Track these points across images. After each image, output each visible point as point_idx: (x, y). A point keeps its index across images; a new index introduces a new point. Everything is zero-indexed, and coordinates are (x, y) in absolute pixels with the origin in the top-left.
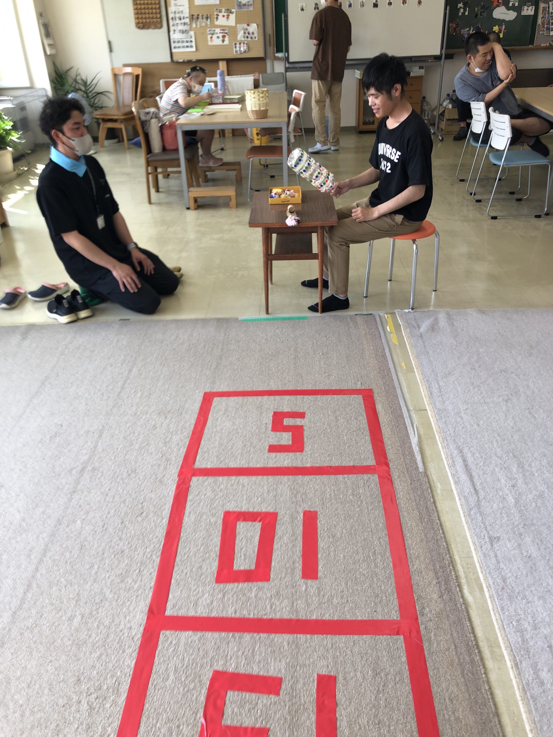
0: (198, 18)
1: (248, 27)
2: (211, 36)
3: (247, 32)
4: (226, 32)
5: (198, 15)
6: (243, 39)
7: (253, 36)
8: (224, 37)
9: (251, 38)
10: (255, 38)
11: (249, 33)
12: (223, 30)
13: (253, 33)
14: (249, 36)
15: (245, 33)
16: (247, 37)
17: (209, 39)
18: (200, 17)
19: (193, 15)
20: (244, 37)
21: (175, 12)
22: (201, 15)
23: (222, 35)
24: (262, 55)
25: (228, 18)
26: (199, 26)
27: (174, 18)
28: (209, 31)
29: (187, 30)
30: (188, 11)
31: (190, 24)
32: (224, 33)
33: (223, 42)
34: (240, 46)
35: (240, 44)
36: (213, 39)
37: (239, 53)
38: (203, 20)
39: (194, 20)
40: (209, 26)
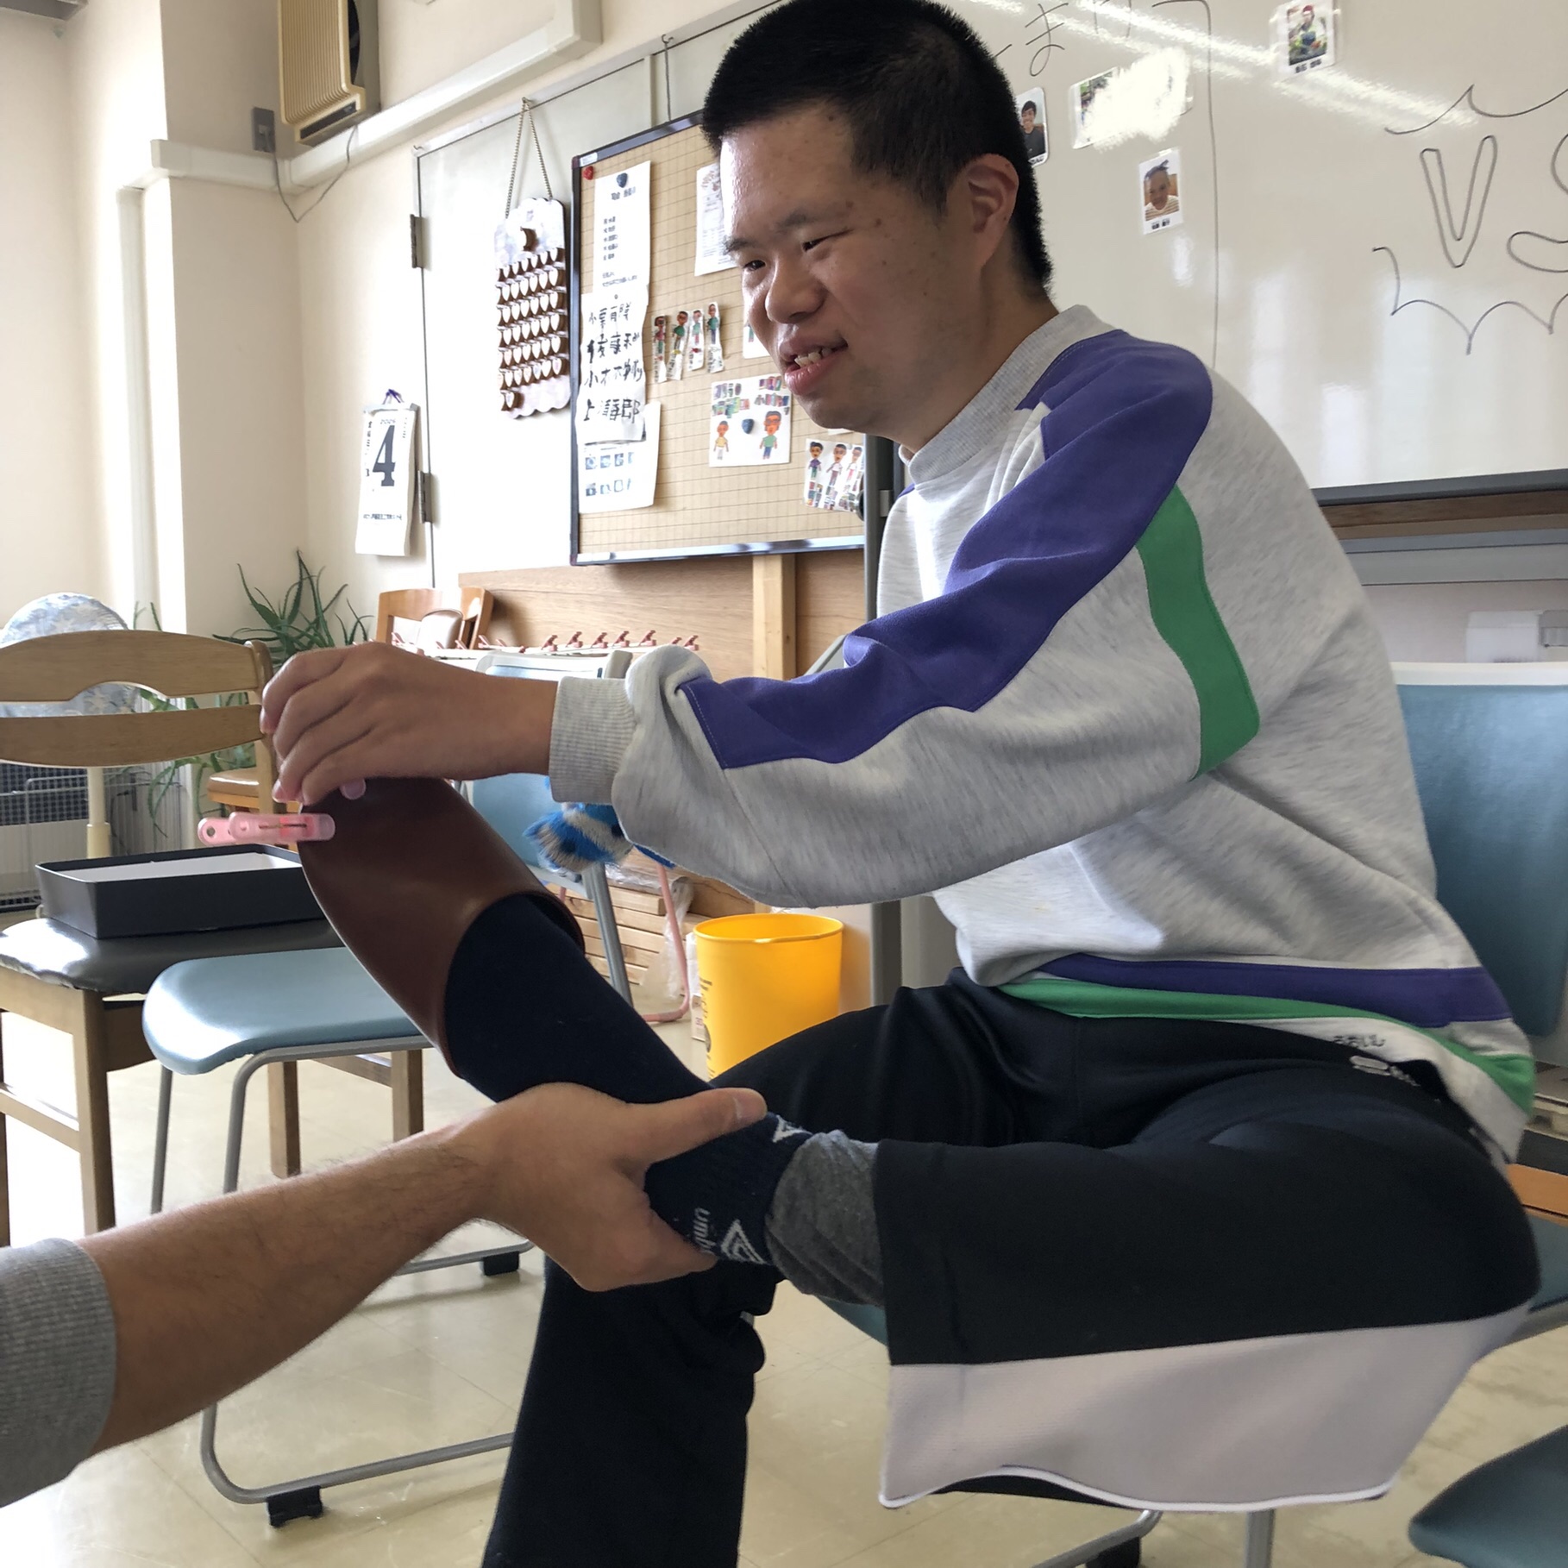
0: (679, 331)
2: (723, 417)
5: (683, 316)
8: (773, 421)
12: (771, 384)
17: (714, 435)
18: (690, 324)
19: (659, 321)
21: (603, 313)
22: (690, 314)
23: (766, 409)
26: (677, 375)
27: (596, 347)
28: (718, 396)
29: (629, 401)
30: (647, 304)
31: (647, 369)
32: (772, 402)
33: (767, 452)
34: (836, 469)
35: (840, 456)
36: (727, 435)
37: (821, 505)
38: (697, 341)
39: (664, 344)
40: (716, 368)
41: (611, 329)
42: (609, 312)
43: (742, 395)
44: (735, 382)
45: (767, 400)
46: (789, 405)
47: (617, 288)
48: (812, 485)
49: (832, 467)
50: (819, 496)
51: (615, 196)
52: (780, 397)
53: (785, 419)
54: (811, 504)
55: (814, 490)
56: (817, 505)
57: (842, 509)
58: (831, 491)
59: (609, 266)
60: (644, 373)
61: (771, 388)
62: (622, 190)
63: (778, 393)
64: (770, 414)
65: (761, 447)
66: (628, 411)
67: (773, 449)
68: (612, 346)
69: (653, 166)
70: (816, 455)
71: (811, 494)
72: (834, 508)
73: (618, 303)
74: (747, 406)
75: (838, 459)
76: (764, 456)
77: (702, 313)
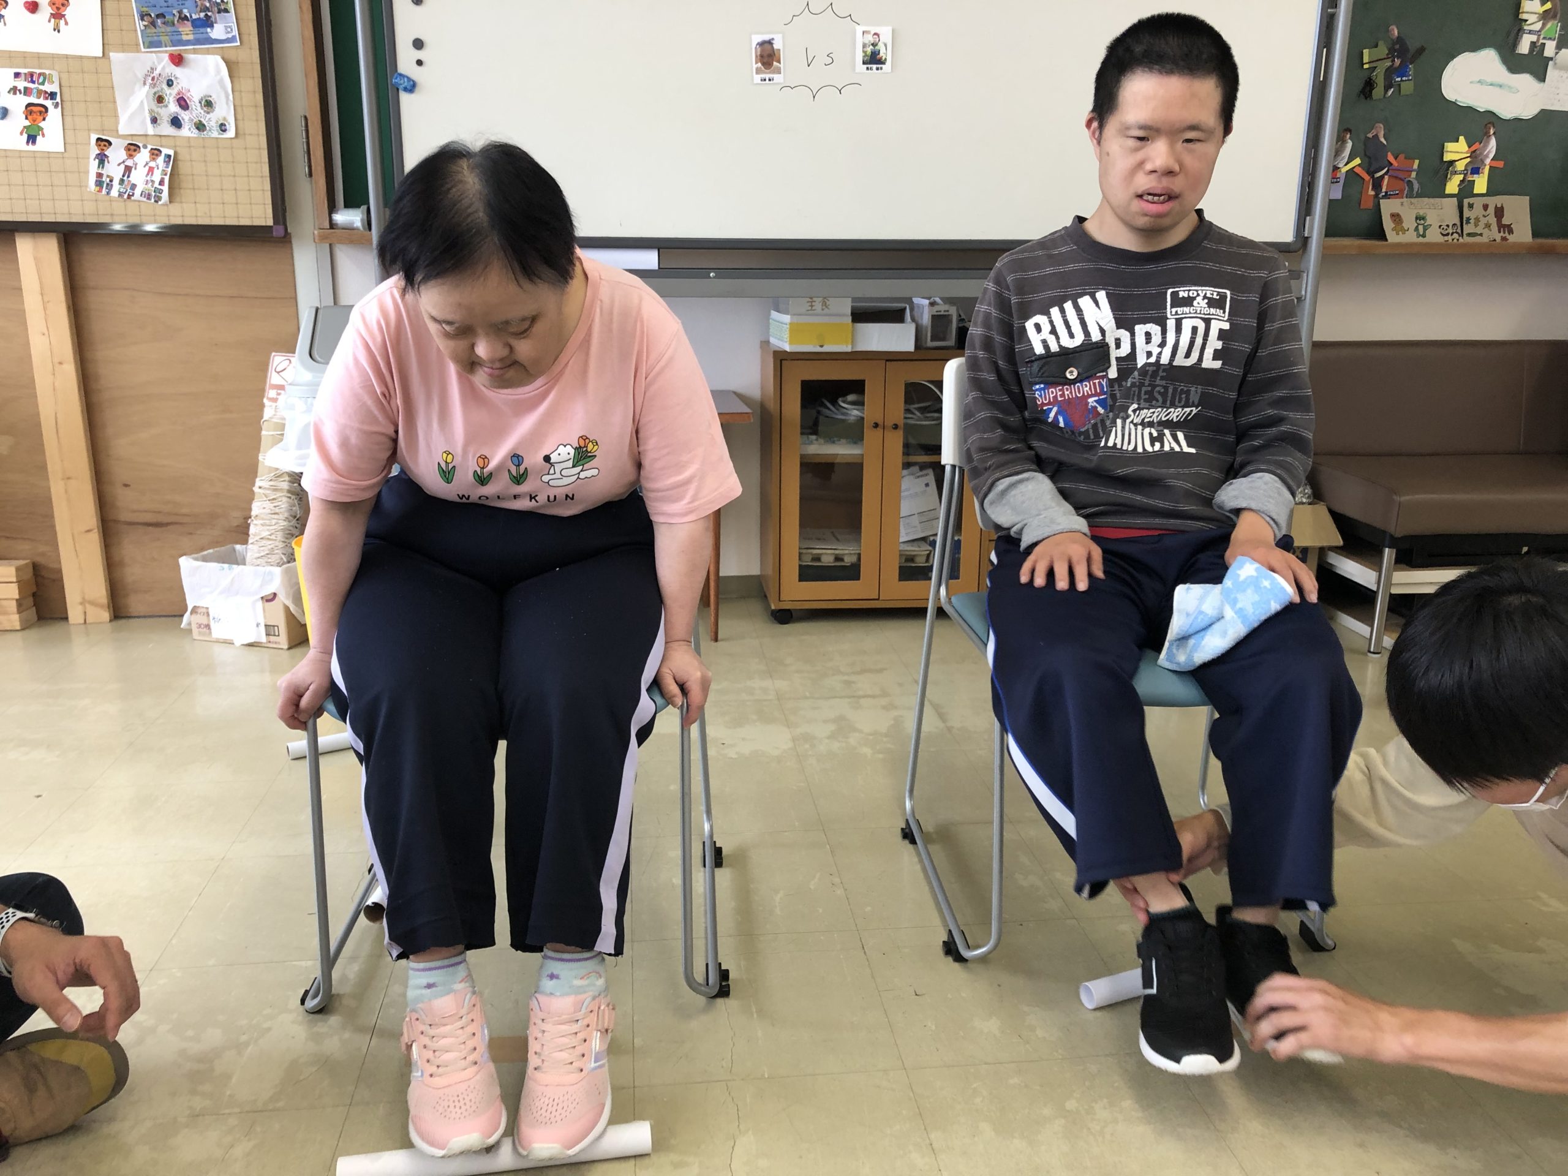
1: (178, 71)
3: (170, 95)
4: (48, 88)
6: (150, 130)
7: (212, 120)
8: (36, 112)
9: (200, 127)
10: (223, 128)
11: (183, 103)
12: (31, 77)
13: (208, 104)
14: (185, 116)
15: (160, 99)
16: (176, 122)
20: (154, 121)
24: (261, 214)
25: (58, 16)
32: (35, 95)
33: (32, 139)
34: (129, 163)
35: (131, 152)
37: (114, 193)
45: (27, 92)
46: (58, 99)
48: (99, 175)
49: (124, 162)
50: (110, 186)
52: (46, 92)
53: (54, 114)
54: (100, 191)
55: (104, 179)
56: (108, 193)
57: (145, 199)
58: (126, 183)
61: (33, 82)
63: (41, 87)
64: (29, 105)
65: (21, 134)
67: (39, 138)
70: (103, 150)
71: (99, 184)
72: (132, 198)
75: (130, 156)
76: (28, 142)
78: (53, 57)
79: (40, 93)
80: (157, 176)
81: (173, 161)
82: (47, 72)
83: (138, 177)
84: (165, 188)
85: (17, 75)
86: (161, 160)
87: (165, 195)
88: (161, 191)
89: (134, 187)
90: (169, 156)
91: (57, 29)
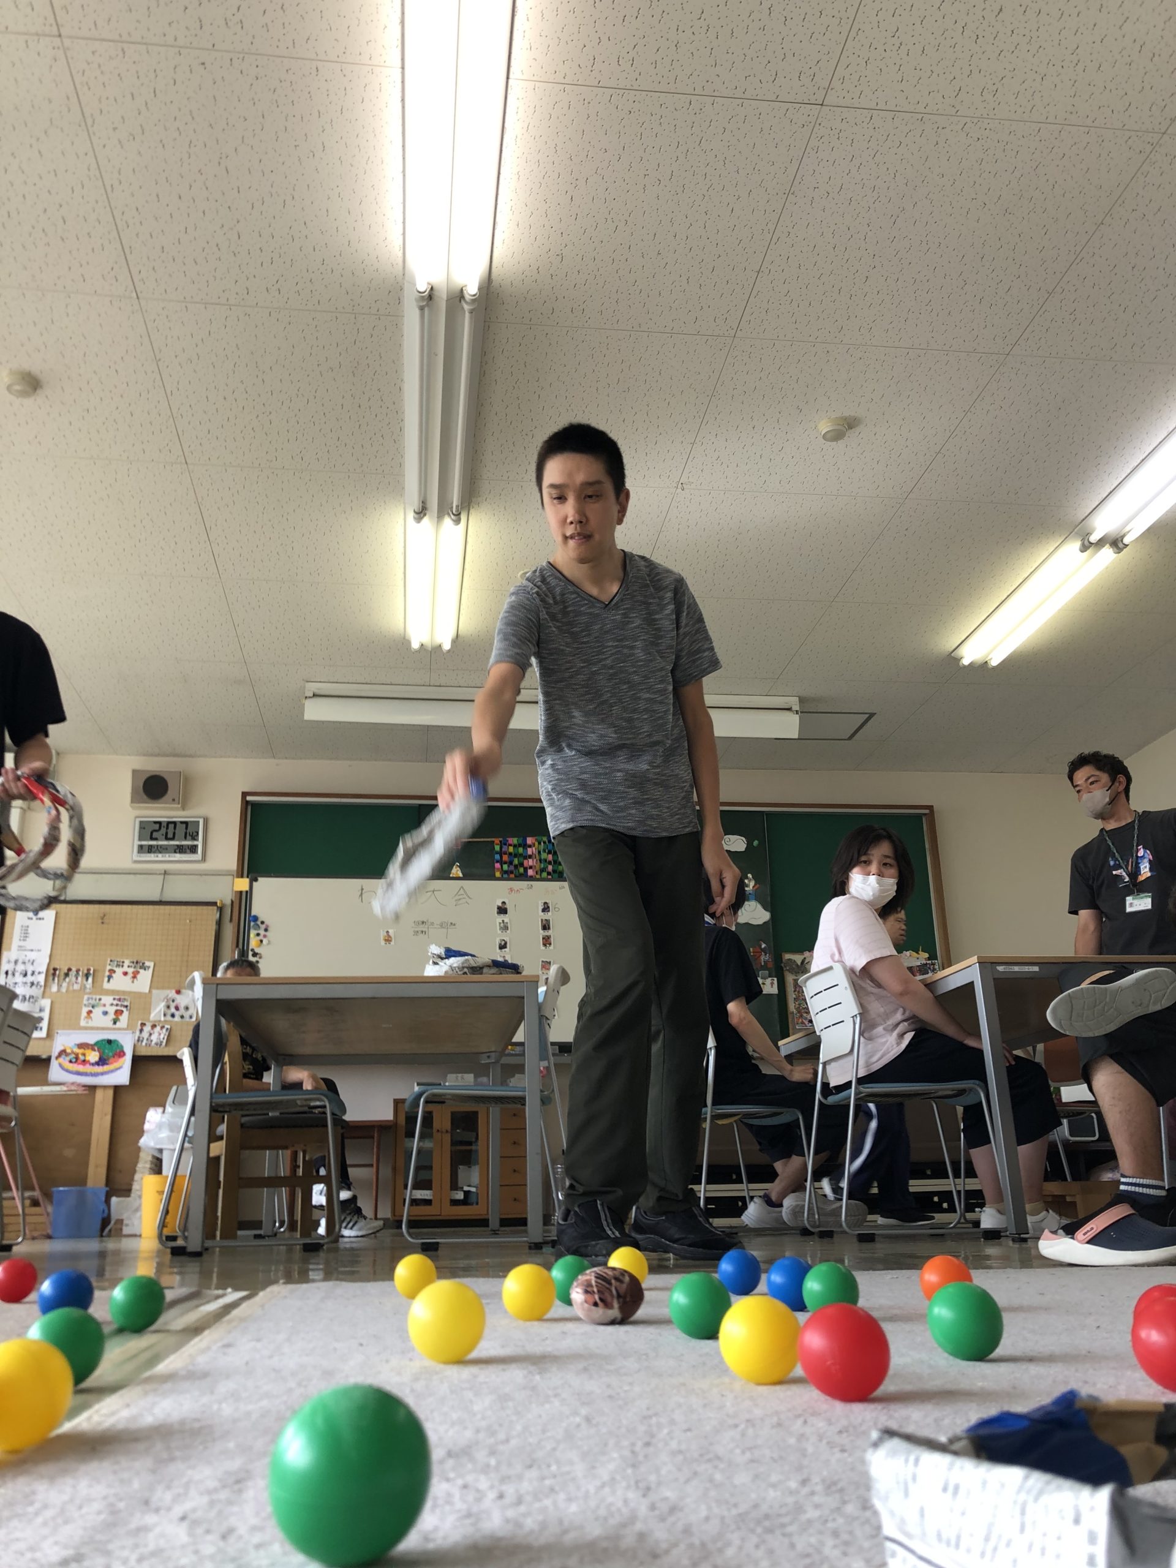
0: (67, 975)
1: (178, 997)
2: (91, 1008)
3: (173, 1006)
4: (126, 1003)
5: (70, 970)
6: (162, 1019)
7: (187, 1014)
8: (118, 1013)
9: (182, 1017)
10: (191, 1017)
11: (177, 1008)
13: (187, 1008)
14: (177, 1014)
15: (168, 1007)
16: (173, 1016)
17: (84, 1015)
18: (73, 973)
19: (55, 970)
20: (165, 1015)
21: (16, 962)
22: (74, 969)
23: (114, 1008)
25: (134, 977)
26: (64, 990)
27: (10, 973)
28: (88, 999)
29: (33, 997)
30: (47, 960)
31: (45, 986)
32: (120, 1006)
33: (115, 1023)
34: (152, 1032)
35: (153, 1027)
36: (92, 1015)
37: (144, 1044)
38: (77, 978)
39: (56, 979)
40: (88, 991)
41: (20, 968)
42: (20, 961)
43: (102, 1002)
44: (98, 997)
45: (117, 1005)
46: (128, 1008)
47: (26, 953)
48: (139, 1038)
49: (150, 1031)
50: (142, 1041)
51: (32, 919)
52: (124, 1005)
53: (126, 1013)
54: (138, 1043)
56: (141, 1044)
57: (155, 1046)
58: (149, 1039)
59: (22, 943)
60: (43, 988)
61: (120, 1001)
62: (34, 918)
63: (123, 1003)
64: (117, 1010)
65: (111, 1021)
66: (31, 1000)
67: (118, 1023)
68: (21, 973)
69: (57, 913)
70: (142, 1027)
71: (138, 1040)
72: (151, 1045)
73: (27, 959)
74: (104, 1005)
75: (152, 1029)
76: (113, 1024)
77: (81, 969)
78: (130, 993)
79: (122, 1005)
80: (162, 1036)
81: (170, 1031)
82: (126, 997)
83: (154, 1038)
84: (165, 1041)
85: (114, 999)
86: (164, 1030)
87: (164, 1044)
88: (162, 1042)
89: (152, 1041)
90: (167, 1029)
91: (133, 982)
